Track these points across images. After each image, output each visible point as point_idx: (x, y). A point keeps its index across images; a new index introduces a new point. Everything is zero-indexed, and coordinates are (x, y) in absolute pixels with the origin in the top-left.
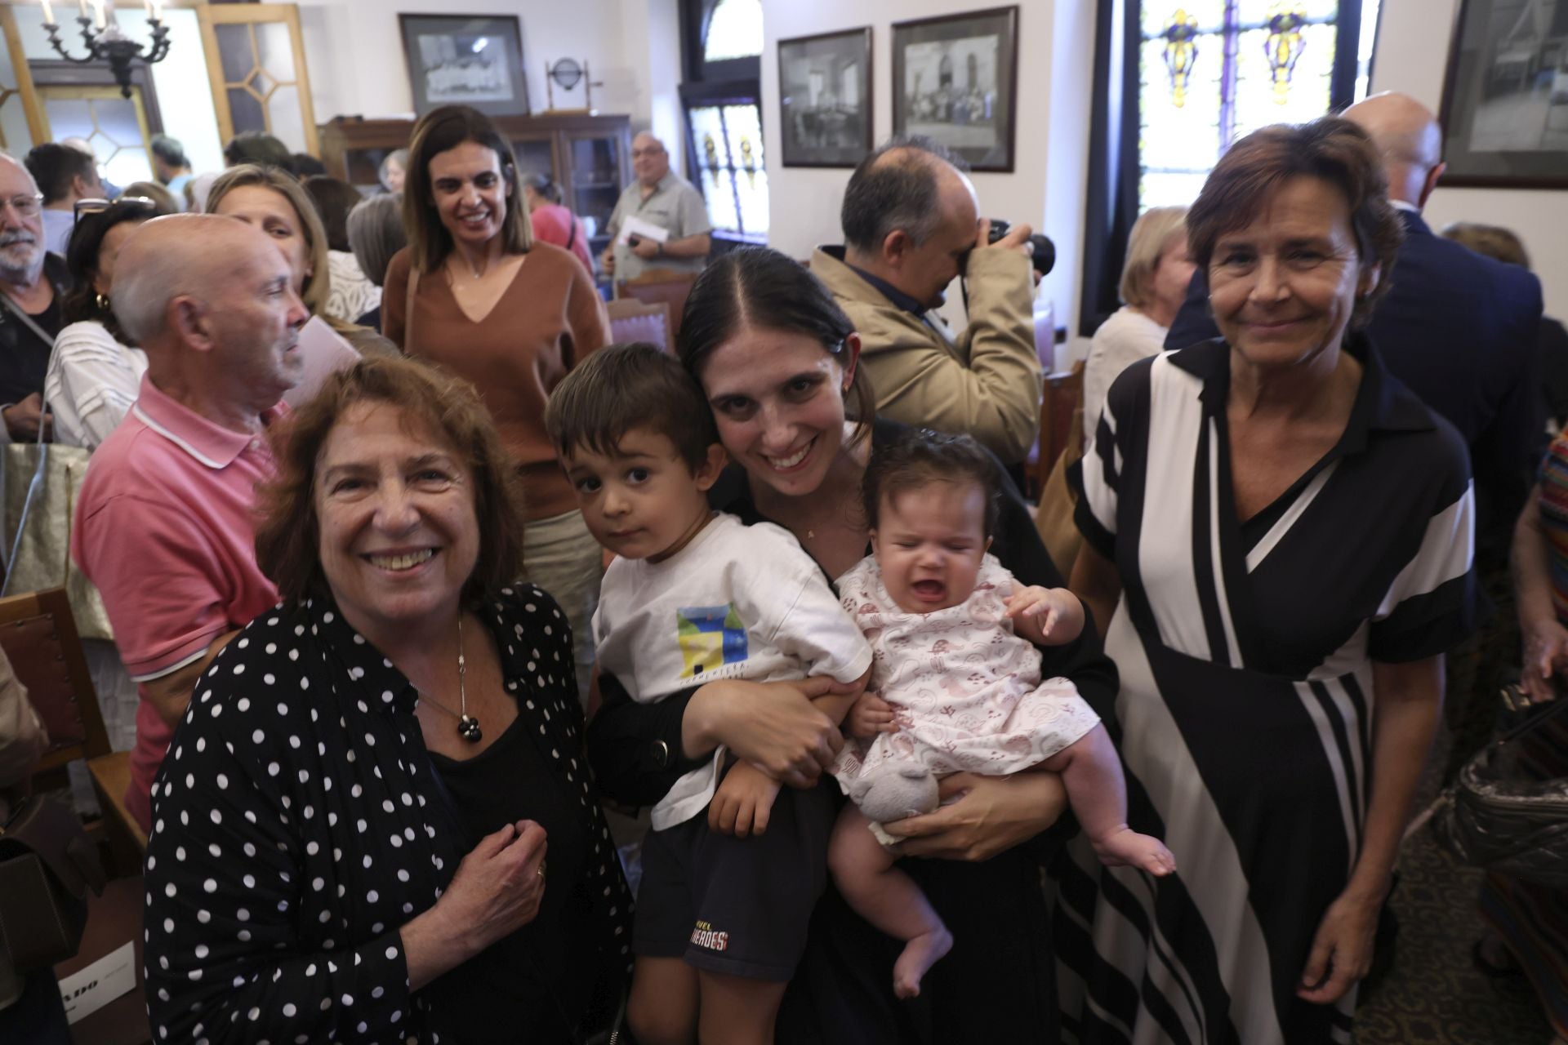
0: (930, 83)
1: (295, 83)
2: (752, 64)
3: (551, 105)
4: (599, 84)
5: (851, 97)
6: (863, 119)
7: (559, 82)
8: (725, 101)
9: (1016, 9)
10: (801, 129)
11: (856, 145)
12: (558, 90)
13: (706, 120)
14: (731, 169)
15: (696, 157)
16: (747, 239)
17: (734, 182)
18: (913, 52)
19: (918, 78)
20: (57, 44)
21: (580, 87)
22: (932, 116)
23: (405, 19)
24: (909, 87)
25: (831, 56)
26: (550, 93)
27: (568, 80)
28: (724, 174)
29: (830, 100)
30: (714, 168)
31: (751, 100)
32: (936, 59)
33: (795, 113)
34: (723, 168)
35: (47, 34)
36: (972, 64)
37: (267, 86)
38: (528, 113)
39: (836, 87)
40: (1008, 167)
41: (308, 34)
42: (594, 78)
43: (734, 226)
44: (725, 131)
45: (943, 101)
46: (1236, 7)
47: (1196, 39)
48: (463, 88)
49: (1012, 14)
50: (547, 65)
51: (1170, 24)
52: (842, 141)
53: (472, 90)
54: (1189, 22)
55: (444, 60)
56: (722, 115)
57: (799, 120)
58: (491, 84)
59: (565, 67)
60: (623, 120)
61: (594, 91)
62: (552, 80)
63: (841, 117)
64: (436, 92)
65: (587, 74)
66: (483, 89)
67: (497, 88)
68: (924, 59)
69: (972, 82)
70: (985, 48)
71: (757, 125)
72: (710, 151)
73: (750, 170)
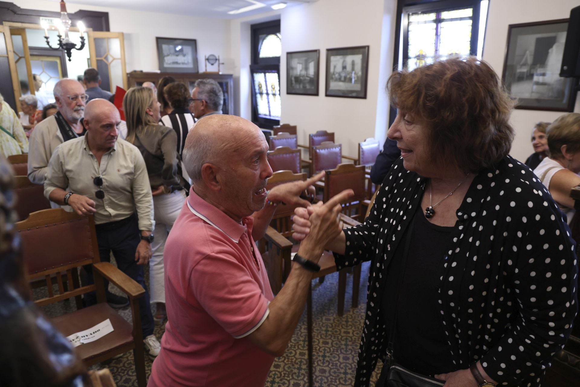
0: (339, 69)
1: (121, 59)
2: (277, 60)
3: (206, 70)
4: (223, 64)
5: (311, 71)
6: (316, 79)
7: (209, 62)
8: (266, 71)
9: (368, 47)
10: (294, 82)
11: (313, 88)
12: (209, 65)
13: (259, 77)
14: (267, 94)
15: (255, 89)
16: (272, 118)
17: (268, 99)
18: (333, 59)
19: (335, 67)
20: (48, 43)
21: (216, 65)
22: (340, 80)
23: (158, 39)
24: (332, 70)
25: (304, 59)
26: (206, 66)
27: (212, 62)
28: (265, 96)
29: (304, 73)
30: (261, 94)
31: (276, 71)
32: (341, 61)
33: (292, 76)
34: (265, 93)
35: (45, 40)
36: (353, 64)
37: (110, 59)
38: (198, 72)
39: (306, 68)
40: (365, 97)
41: (126, 42)
42: (221, 61)
43: (268, 113)
44: (266, 81)
45: (343, 75)
46: (439, 50)
47: (426, 59)
48: (177, 63)
49: (367, 48)
50: (205, 57)
51: (418, 54)
52: (308, 86)
53: (179, 64)
54: (424, 54)
55: (170, 53)
56: (265, 76)
57: (293, 79)
58: (186, 62)
59: (211, 58)
60: (230, 76)
61: (221, 66)
62: (207, 61)
63: (308, 78)
64: (167, 64)
65: (219, 60)
66: (183, 63)
67: (188, 63)
68: (337, 61)
69: (353, 69)
70: (358, 59)
71: (278, 80)
72: (260, 88)
73: (274, 95)
